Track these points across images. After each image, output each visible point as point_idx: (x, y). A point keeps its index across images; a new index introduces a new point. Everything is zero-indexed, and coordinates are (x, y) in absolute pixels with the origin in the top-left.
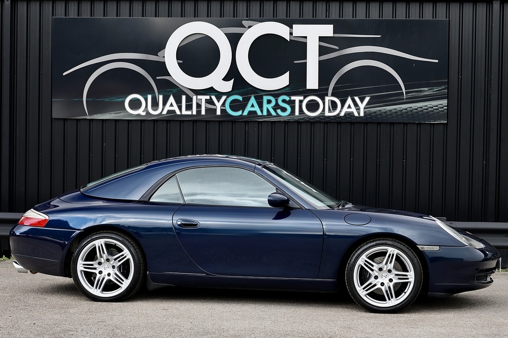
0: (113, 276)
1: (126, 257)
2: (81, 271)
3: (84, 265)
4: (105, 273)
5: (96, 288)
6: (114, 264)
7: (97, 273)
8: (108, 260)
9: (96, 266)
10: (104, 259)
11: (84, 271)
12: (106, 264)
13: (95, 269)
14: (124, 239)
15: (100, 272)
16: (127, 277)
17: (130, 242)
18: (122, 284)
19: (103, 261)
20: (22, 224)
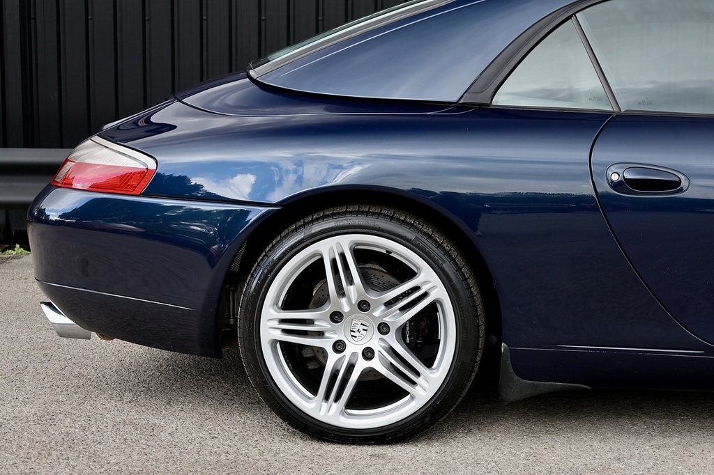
0: (382, 359)
1: (425, 295)
2: (274, 342)
3: (283, 321)
4: (354, 347)
5: (327, 398)
6: (386, 320)
7: (328, 347)
8: (363, 306)
9: (323, 324)
10: (350, 301)
11: (283, 344)
12: (357, 320)
13: (320, 334)
14: (420, 236)
15: (339, 346)
16: (429, 362)
17: (439, 245)
18: (414, 383)
19: (346, 309)
20: (68, 185)
